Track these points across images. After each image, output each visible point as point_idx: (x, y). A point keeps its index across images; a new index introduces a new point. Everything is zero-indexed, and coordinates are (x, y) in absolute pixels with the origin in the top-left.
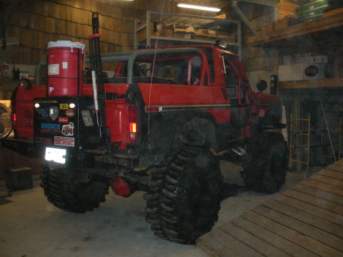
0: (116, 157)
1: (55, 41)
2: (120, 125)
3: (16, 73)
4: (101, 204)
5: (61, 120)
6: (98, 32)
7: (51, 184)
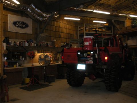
3: (47, 44)
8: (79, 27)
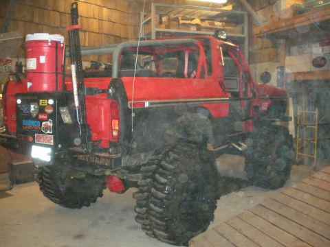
0: (98, 156)
1: (33, 34)
2: (103, 123)
4: (99, 199)
5: (41, 117)
6: (77, 24)
7: (45, 179)
8: (145, 16)
